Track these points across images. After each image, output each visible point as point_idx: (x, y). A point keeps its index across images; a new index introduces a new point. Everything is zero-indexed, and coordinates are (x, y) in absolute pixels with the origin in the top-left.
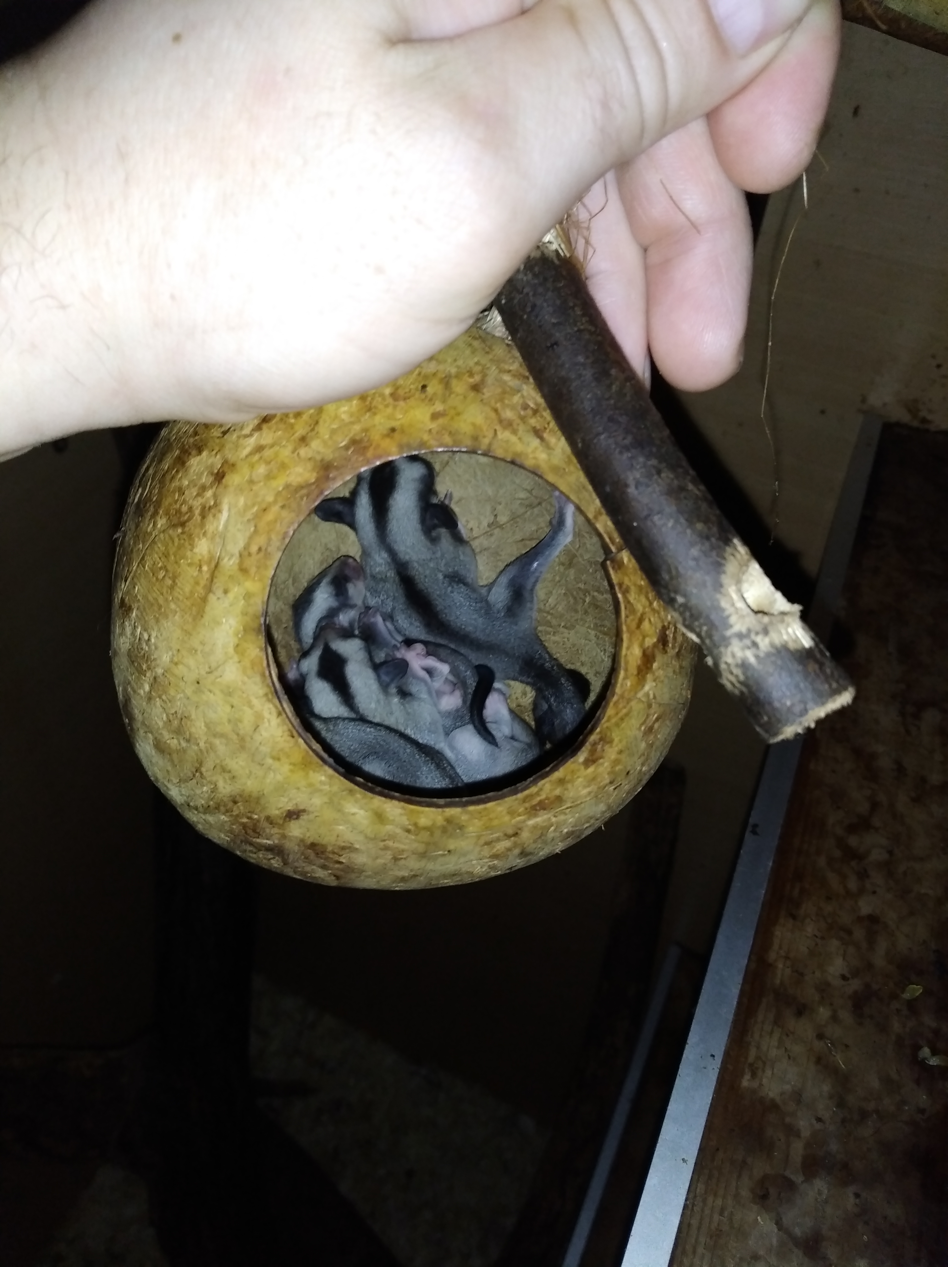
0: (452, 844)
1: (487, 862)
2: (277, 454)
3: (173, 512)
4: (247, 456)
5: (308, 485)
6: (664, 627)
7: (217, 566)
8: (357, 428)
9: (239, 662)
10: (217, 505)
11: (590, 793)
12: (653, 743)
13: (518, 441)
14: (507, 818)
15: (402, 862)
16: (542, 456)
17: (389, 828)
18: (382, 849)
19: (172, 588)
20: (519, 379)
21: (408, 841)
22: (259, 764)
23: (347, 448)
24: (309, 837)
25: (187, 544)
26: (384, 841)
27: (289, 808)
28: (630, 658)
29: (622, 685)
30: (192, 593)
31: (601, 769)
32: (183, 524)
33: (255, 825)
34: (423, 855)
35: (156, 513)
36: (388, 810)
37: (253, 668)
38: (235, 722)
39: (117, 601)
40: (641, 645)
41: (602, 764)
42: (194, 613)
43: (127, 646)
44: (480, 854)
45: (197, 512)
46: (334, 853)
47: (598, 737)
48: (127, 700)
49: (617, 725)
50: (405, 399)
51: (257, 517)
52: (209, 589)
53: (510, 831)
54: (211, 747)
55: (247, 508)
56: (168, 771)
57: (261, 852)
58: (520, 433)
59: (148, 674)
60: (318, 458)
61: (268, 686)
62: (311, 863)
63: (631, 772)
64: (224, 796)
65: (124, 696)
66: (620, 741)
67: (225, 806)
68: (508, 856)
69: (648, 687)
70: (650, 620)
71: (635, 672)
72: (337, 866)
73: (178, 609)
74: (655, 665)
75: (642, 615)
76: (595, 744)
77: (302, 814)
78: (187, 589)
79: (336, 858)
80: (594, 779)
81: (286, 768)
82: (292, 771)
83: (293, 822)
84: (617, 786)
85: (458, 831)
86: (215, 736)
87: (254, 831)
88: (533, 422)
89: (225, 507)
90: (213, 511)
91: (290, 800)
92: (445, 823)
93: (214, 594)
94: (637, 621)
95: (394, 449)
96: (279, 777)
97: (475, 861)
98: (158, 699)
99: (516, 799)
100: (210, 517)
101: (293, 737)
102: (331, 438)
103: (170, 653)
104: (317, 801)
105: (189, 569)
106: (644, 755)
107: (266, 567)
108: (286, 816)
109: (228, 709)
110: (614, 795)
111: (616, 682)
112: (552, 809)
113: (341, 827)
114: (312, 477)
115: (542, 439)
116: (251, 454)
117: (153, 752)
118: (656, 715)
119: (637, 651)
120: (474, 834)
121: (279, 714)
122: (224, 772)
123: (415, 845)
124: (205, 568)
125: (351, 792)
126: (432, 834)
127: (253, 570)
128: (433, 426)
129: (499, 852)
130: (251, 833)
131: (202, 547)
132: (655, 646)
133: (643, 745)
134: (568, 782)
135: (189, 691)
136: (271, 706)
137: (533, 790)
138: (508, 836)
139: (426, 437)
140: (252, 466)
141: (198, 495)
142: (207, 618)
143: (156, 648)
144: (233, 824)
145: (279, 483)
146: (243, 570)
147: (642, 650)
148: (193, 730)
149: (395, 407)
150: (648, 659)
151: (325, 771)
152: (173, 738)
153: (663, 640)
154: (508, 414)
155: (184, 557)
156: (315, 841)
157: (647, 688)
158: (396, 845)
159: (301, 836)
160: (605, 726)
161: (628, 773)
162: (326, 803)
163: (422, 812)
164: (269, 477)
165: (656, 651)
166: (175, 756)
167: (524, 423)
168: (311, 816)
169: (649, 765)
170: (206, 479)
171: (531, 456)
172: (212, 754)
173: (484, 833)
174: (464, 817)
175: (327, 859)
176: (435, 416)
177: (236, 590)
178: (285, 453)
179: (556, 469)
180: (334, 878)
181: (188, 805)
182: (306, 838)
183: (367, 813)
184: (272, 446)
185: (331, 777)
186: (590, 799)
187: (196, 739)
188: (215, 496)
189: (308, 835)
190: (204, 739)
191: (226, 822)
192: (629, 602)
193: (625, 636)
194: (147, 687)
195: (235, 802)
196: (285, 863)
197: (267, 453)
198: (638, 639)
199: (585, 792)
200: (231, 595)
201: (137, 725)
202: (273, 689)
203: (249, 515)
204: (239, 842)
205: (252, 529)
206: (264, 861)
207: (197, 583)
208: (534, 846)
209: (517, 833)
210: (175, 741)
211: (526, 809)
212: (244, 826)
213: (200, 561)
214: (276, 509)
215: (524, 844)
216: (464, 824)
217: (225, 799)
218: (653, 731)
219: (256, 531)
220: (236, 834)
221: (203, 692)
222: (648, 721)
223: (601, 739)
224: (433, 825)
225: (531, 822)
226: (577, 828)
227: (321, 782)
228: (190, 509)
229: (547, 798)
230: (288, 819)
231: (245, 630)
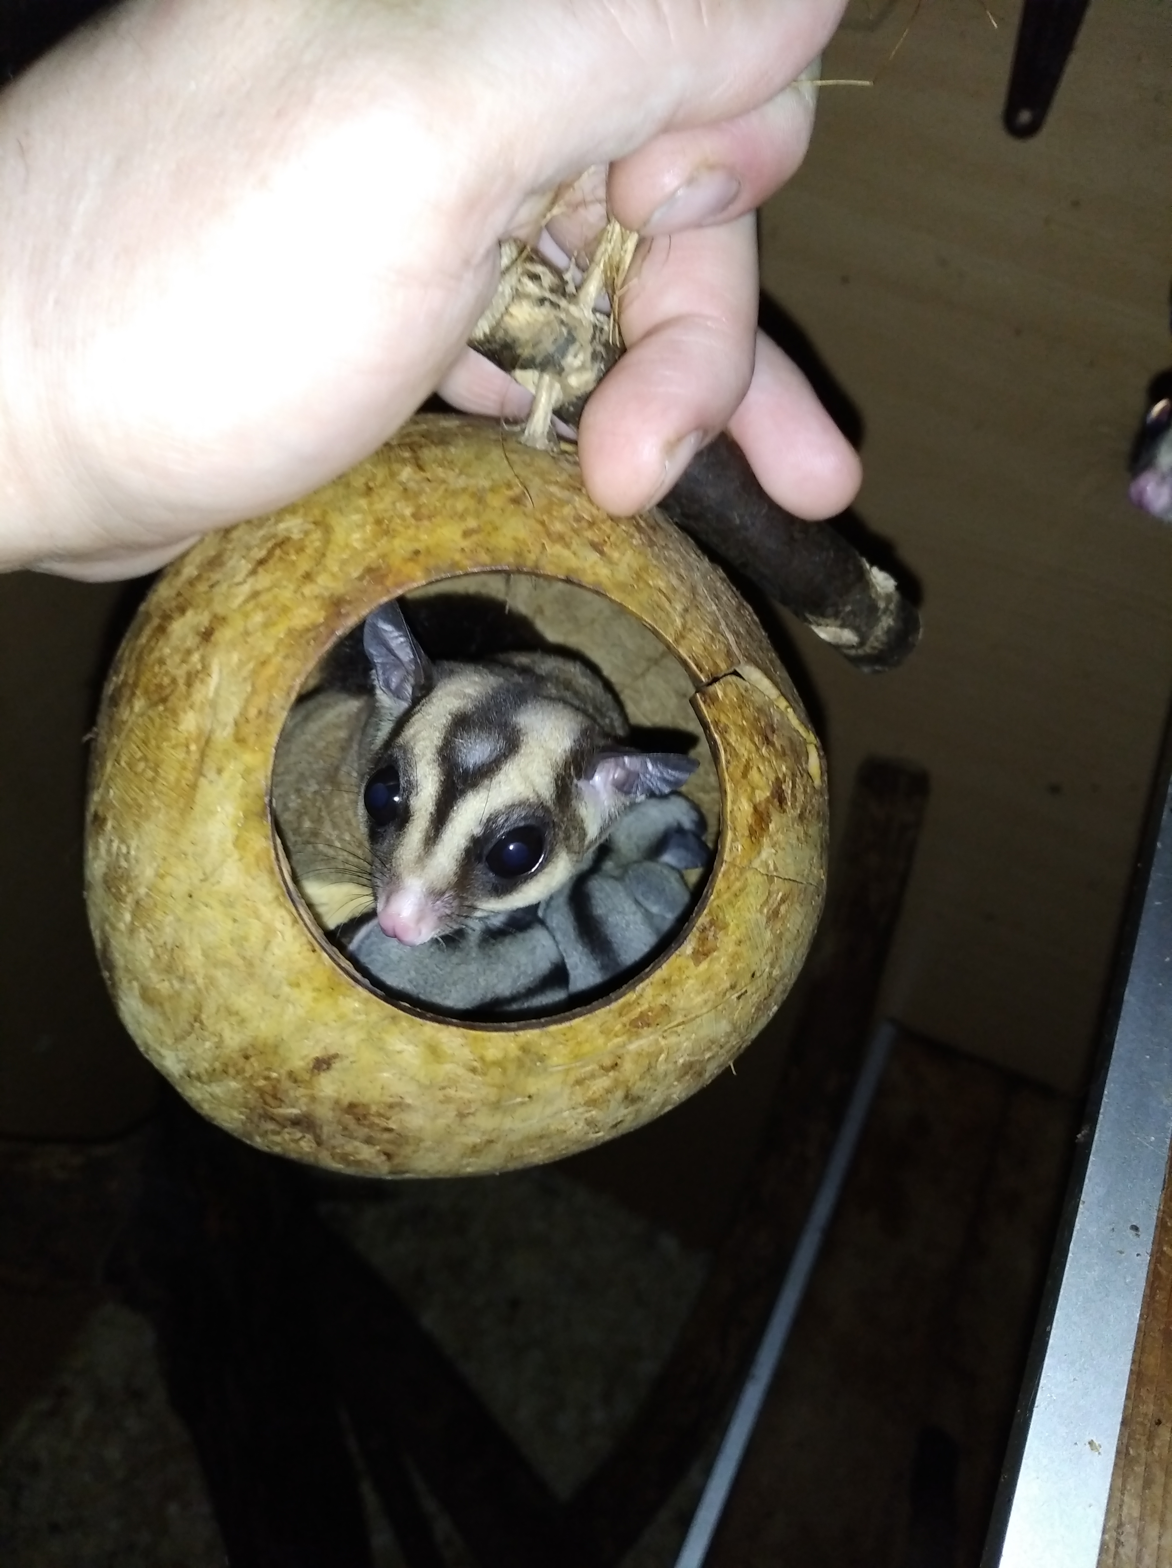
0: (533, 1085)
1: (582, 1114)
2: (275, 597)
3: (152, 688)
4: (240, 606)
5: (316, 627)
6: (777, 779)
7: (208, 742)
8: (373, 554)
9: (241, 859)
10: (205, 668)
11: (706, 1002)
12: (781, 933)
13: (573, 556)
14: (601, 1041)
15: (470, 1120)
16: (603, 572)
17: (448, 1067)
18: (441, 1102)
19: (153, 780)
20: (568, 490)
21: (475, 1086)
22: (274, 996)
23: (361, 578)
24: (345, 1095)
25: (171, 723)
26: (443, 1088)
27: (317, 1055)
28: (738, 814)
29: (731, 850)
30: (178, 781)
31: (717, 967)
32: (164, 700)
33: (274, 1087)
34: (496, 1106)
35: (133, 694)
36: (444, 1040)
37: (258, 865)
38: (239, 941)
39: (89, 817)
40: (751, 799)
41: (718, 958)
42: (181, 805)
43: (104, 869)
44: (570, 1099)
45: (181, 682)
46: (380, 1115)
47: (708, 919)
48: (106, 943)
49: (731, 903)
50: (430, 518)
51: (255, 673)
52: (199, 772)
53: (608, 1062)
54: (211, 981)
55: (242, 664)
56: (160, 1030)
57: (286, 1130)
58: (574, 546)
59: (129, 899)
60: (326, 594)
61: (279, 885)
62: (352, 1137)
63: (758, 974)
64: (232, 1051)
65: (101, 940)
66: (738, 926)
67: (235, 1065)
68: (609, 1101)
69: (767, 852)
70: (758, 768)
71: (747, 833)
72: (386, 1136)
73: (162, 806)
74: (772, 826)
75: (748, 762)
76: (704, 930)
77: (334, 1060)
78: (172, 778)
79: (383, 1123)
80: (709, 980)
81: (306, 996)
82: (315, 1000)
83: (323, 1074)
84: (742, 995)
85: (538, 1064)
86: (215, 966)
87: (275, 1097)
88: (589, 534)
89: (215, 669)
90: (200, 676)
91: (317, 1042)
92: (520, 1053)
93: (204, 776)
94: (742, 767)
95: (419, 574)
96: (301, 1012)
97: (568, 1112)
98: (142, 930)
99: (610, 1011)
100: (197, 685)
101: (314, 951)
102: (341, 570)
103: (155, 865)
104: (353, 1038)
105: (172, 751)
106: (772, 950)
107: (268, 732)
108: (315, 1067)
109: (230, 925)
110: (740, 1008)
111: (723, 847)
112: (658, 1024)
113: (385, 1075)
114: (320, 617)
115: (602, 553)
116: (246, 601)
117: (141, 1006)
118: (780, 894)
119: (746, 807)
120: (560, 1068)
121: (295, 921)
122: (230, 1015)
123: (484, 1091)
124: (193, 747)
125: (394, 1019)
126: (504, 1071)
127: (252, 739)
128: (465, 544)
129: (597, 1096)
130: (269, 1099)
131: (189, 722)
132: (768, 800)
133: (768, 935)
134: (676, 984)
135: (179, 910)
136: (283, 912)
137: (631, 996)
138: (606, 1069)
139: (458, 557)
140: (246, 616)
141: (184, 661)
142: (198, 808)
143: (137, 861)
144: (246, 1092)
145: (280, 631)
146: (240, 740)
147: (752, 805)
148: (188, 963)
149: (417, 528)
150: (761, 818)
151: (359, 994)
152: (164, 980)
153: (779, 796)
154: (558, 527)
155: (167, 739)
156: (355, 1101)
157: (764, 855)
158: (461, 1093)
159: (335, 1095)
160: (715, 904)
161: (753, 975)
162: (363, 1040)
163: (489, 1039)
164: (267, 625)
165: (772, 809)
166: (167, 1006)
167: (578, 535)
168: (346, 1063)
169: (780, 967)
170: (191, 641)
171: (589, 572)
172: (213, 993)
173: (573, 1065)
174: (545, 1042)
175: (372, 1126)
176: (467, 534)
177: (231, 767)
178: (286, 594)
179: (622, 587)
180: (383, 1158)
181: (189, 1076)
182: (342, 1097)
183: (416, 1049)
184: (269, 589)
185: (366, 1002)
186: (708, 1012)
187: (192, 975)
188: (203, 659)
189: (344, 1091)
190: (201, 972)
191: (238, 1090)
192: (729, 744)
193: (729, 787)
194: (128, 917)
195: (247, 1057)
196: (319, 1143)
197: (264, 598)
198: (746, 790)
199: (699, 1000)
200: (226, 775)
201: (120, 973)
202: (285, 889)
203: (245, 672)
204: (256, 1119)
205: (249, 689)
206: (293, 1145)
207: (184, 768)
208: (641, 1085)
209: (616, 1064)
210: (166, 984)
211: (625, 1025)
212: (261, 1092)
213: (186, 739)
214: (278, 659)
215: (629, 1081)
216: (545, 1053)
217: (234, 1055)
218: (780, 916)
219: (254, 691)
220: (251, 1106)
221: (197, 907)
222: (771, 901)
223: (712, 923)
224: (505, 1057)
225: (633, 1047)
226: (696, 1058)
227: (356, 1011)
228: (174, 681)
229: (650, 1009)
230: (316, 1071)
231: (246, 817)
